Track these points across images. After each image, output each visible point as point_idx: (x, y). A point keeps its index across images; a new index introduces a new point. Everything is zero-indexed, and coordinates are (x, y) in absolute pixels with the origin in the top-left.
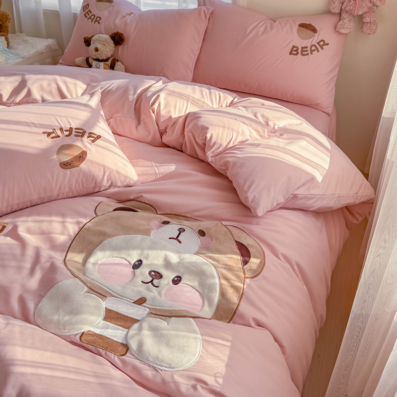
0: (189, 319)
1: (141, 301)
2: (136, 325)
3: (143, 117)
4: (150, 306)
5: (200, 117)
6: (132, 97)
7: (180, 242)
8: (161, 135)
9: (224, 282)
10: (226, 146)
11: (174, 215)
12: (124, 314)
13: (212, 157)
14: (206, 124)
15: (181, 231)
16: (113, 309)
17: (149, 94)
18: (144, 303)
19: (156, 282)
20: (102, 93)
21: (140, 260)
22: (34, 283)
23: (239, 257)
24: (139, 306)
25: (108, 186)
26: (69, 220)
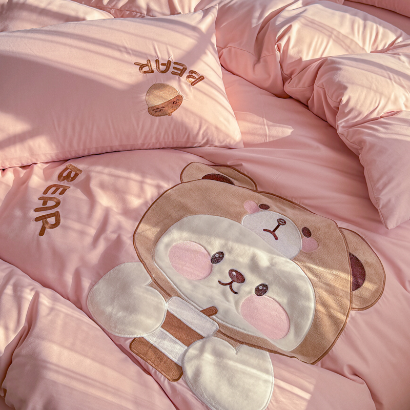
0: (264, 352)
1: (211, 312)
2: (198, 344)
3: (265, 53)
4: (220, 321)
5: (339, 69)
6: (256, 22)
7: (276, 238)
8: (284, 80)
9: (321, 309)
10: (367, 116)
11: (278, 196)
12: (188, 324)
13: (343, 127)
14: (344, 81)
15: (281, 222)
16: (176, 315)
17: (279, 20)
18: (213, 314)
19: (235, 285)
20: (220, 11)
21: (222, 252)
22: (95, 256)
23: (348, 278)
24: (208, 318)
25: (202, 143)
26: (149, 181)
